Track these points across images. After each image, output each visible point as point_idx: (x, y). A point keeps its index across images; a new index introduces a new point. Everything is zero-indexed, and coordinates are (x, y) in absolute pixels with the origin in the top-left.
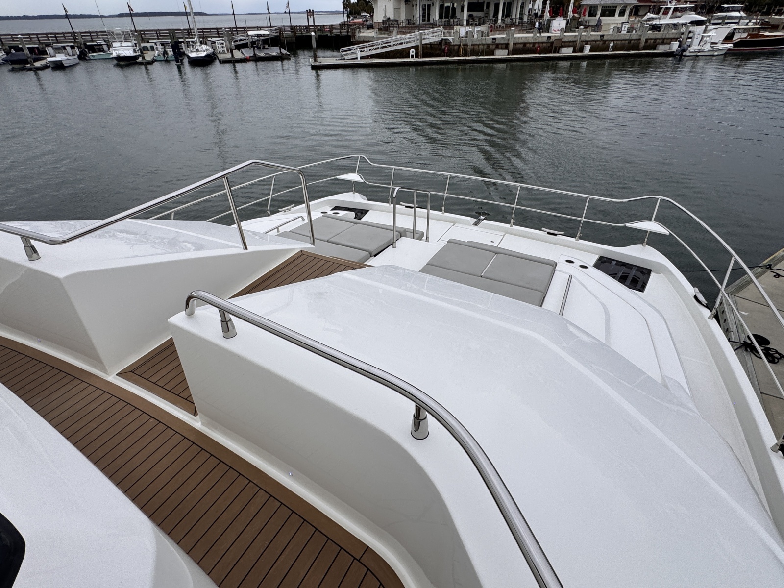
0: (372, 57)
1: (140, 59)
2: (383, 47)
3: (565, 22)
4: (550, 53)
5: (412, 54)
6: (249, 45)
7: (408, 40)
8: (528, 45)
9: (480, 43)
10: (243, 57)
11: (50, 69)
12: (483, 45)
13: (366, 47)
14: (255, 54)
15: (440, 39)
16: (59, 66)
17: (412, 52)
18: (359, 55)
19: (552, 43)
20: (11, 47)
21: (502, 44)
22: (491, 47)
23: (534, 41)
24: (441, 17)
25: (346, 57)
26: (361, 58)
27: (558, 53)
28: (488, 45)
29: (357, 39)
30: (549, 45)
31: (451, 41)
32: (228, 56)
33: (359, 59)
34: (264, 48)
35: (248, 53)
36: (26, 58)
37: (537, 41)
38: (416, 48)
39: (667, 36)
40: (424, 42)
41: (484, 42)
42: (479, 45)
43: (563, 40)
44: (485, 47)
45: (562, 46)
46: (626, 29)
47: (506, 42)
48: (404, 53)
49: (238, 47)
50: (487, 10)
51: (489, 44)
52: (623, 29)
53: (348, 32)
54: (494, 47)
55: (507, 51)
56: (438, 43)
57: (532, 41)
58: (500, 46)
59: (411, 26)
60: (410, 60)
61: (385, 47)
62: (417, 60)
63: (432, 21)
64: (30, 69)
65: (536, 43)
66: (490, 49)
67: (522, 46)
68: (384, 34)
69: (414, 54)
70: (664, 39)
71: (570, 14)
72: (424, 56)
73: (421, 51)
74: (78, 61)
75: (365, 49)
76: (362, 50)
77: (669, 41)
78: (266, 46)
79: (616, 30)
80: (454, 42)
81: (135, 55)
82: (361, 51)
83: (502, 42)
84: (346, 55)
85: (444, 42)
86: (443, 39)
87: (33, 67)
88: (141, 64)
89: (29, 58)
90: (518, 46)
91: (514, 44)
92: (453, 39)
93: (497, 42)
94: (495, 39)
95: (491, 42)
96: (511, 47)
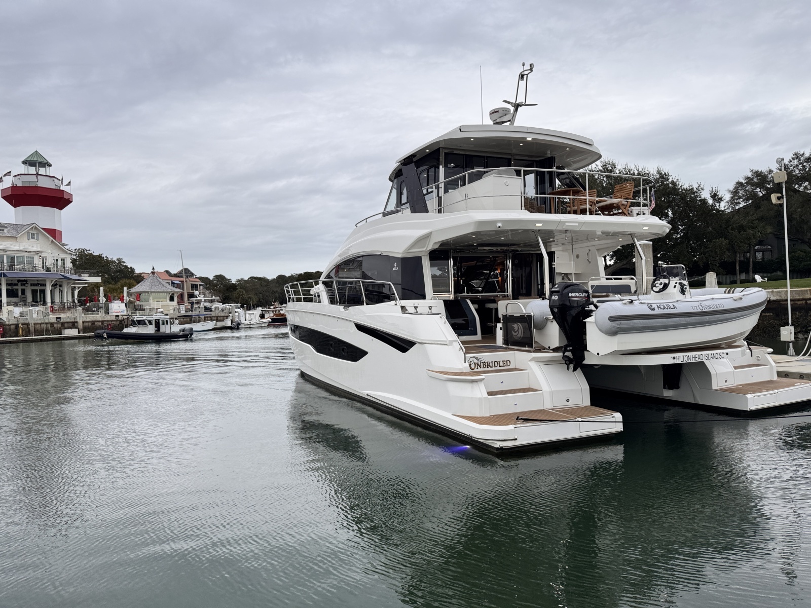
3: (124, 305)
8: (96, 323)
9: (43, 322)
12: (47, 324)
19: (121, 321)
21: (68, 323)
22: (55, 325)
23: (103, 320)
28: (52, 324)
30: (118, 323)
31: (5, 320)
37: (106, 319)
39: (219, 315)
41: (47, 321)
42: (41, 324)
44: (49, 326)
46: (184, 309)
47: (73, 320)
50: (23, 296)
51: (54, 323)
52: (181, 309)
54: (59, 325)
55: (77, 330)
57: (101, 320)
58: (66, 325)
65: (105, 321)
66: (55, 328)
67: (90, 324)
70: (217, 317)
71: (126, 298)
77: (221, 318)
79: (176, 310)
80: (9, 321)
83: (68, 320)
90: (86, 324)
91: (83, 322)
93: (62, 321)
94: (60, 318)
95: (54, 320)
96: (80, 325)
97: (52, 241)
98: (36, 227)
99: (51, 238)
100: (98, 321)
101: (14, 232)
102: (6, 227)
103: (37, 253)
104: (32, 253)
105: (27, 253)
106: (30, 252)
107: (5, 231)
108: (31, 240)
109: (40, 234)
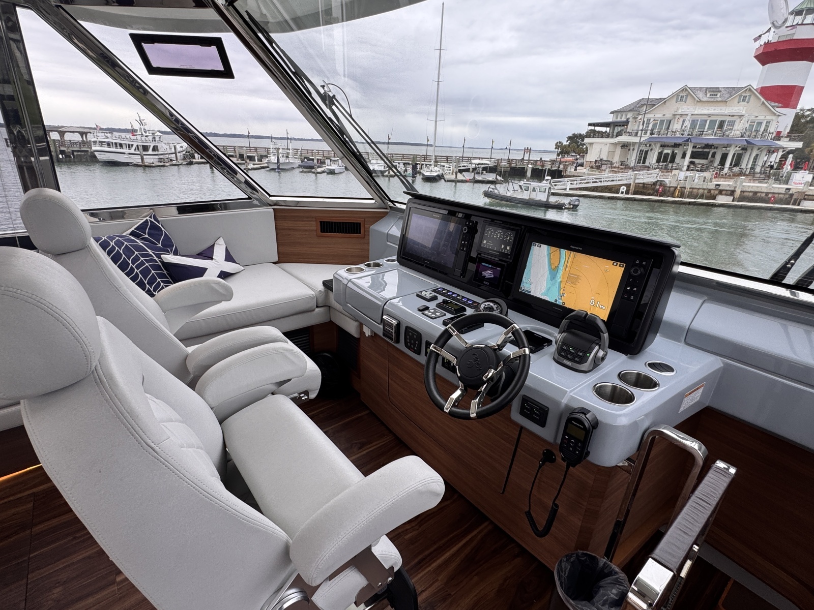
0: (580, 189)
1: (386, 173)
2: (593, 182)
3: (811, 176)
4: (788, 204)
5: (623, 190)
6: (471, 170)
7: (620, 178)
8: (759, 194)
9: (701, 187)
10: (464, 179)
11: (326, 173)
12: (704, 189)
13: (577, 181)
14: (474, 178)
15: (656, 180)
16: (332, 172)
17: (623, 189)
18: (569, 186)
19: (792, 195)
20: (305, 158)
21: (727, 190)
22: (712, 192)
23: (768, 191)
24: (658, 161)
25: (555, 187)
26: (570, 189)
27: (799, 205)
28: (710, 190)
29: (568, 173)
30: (787, 196)
31: (667, 183)
32: (453, 177)
33: (568, 190)
34: (482, 173)
35: (468, 176)
36: (313, 165)
37: (772, 191)
38: (628, 186)
40: (637, 181)
41: (705, 187)
42: (698, 189)
43: (806, 193)
44: (706, 191)
45: (805, 199)
47: (732, 189)
48: (615, 189)
49: (461, 171)
50: (712, 159)
51: (712, 189)
53: (559, 167)
54: (717, 192)
55: (733, 197)
56: (652, 183)
57: (765, 191)
58: (724, 192)
59: (624, 166)
60: (619, 195)
61: (596, 182)
62: (627, 196)
63: (647, 164)
64: (314, 173)
65: (770, 193)
66: (711, 194)
67: (751, 194)
68: (595, 171)
69: (624, 190)
72: (635, 193)
73: (632, 189)
74: (344, 170)
75: (575, 182)
76: (572, 182)
78: (485, 172)
80: (670, 184)
81: (384, 170)
82: (571, 184)
83: (728, 188)
84: (556, 185)
85: (659, 183)
86: (658, 180)
87: (316, 171)
88: (387, 176)
89: (315, 165)
90: (747, 194)
91: (741, 191)
92: (670, 182)
93: (720, 188)
94: (719, 185)
95: (713, 187)
96: (737, 194)
97: (763, 103)
98: (750, 89)
99: (763, 99)
100: (762, 192)
101: (727, 96)
102: (720, 92)
103: (741, 116)
104: (735, 117)
105: (730, 117)
106: (733, 116)
107: (718, 96)
108: (742, 103)
109: (752, 96)
